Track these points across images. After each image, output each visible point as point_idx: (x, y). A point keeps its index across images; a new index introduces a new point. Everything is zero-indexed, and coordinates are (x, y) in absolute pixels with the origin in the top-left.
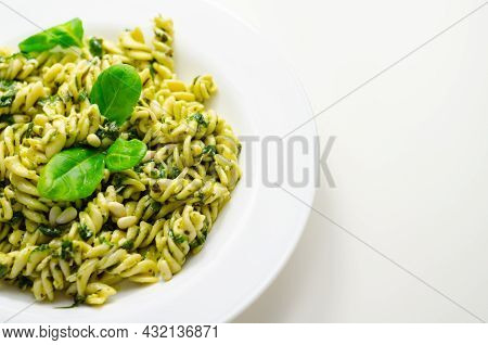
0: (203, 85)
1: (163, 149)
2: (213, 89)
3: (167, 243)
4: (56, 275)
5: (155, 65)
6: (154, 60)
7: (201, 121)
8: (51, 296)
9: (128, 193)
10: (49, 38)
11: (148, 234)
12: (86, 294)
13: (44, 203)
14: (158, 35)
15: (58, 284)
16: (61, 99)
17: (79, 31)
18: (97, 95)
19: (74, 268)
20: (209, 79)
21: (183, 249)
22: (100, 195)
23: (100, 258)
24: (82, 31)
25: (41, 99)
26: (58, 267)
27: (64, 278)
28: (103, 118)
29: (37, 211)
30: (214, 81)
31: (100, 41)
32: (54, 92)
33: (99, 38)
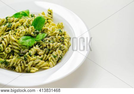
0: (60, 24)
1: (51, 37)
2: (63, 26)
3: (52, 58)
4: (22, 64)
5: (48, 20)
6: (48, 19)
7: (60, 31)
8: (21, 70)
9: (41, 47)
10: (21, 13)
11: (46, 57)
12: (30, 70)
13: (19, 48)
14: (49, 13)
15: (23, 67)
16: (24, 26)
17: (28, 13)
18: (33, 24)
19: (27, 63)
20: (62, 23)
21: (56, 59)
22: (34, 47)
23: (34, 61)
24: (29, 13)
25: (18, 26)
26: (23, 62)
27: (24, 65)
28: (35, 29)
29: (18, 50)
30: (63, 24)
31: (34, 15)
32: (22, 24)
33: (33, 14)
